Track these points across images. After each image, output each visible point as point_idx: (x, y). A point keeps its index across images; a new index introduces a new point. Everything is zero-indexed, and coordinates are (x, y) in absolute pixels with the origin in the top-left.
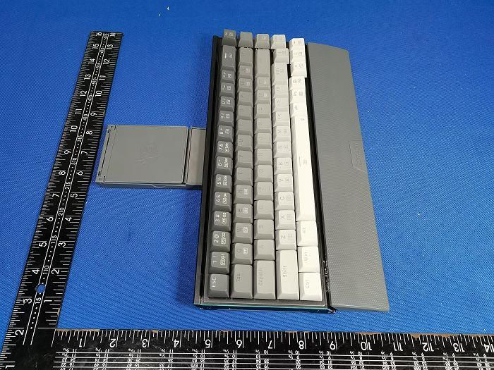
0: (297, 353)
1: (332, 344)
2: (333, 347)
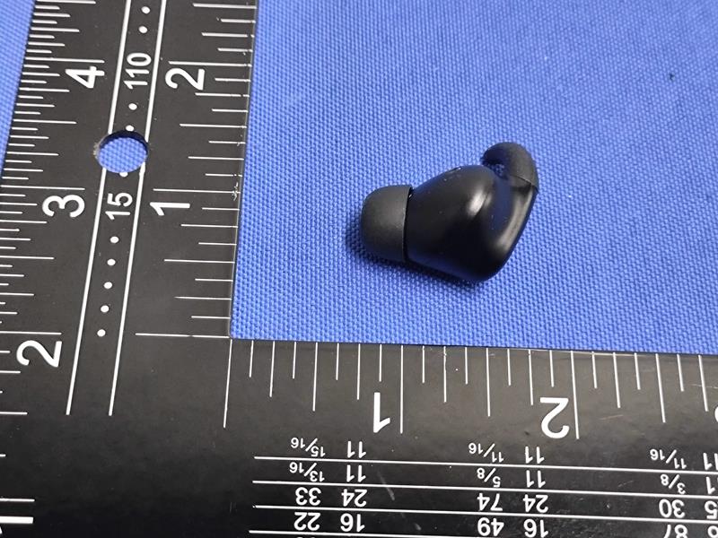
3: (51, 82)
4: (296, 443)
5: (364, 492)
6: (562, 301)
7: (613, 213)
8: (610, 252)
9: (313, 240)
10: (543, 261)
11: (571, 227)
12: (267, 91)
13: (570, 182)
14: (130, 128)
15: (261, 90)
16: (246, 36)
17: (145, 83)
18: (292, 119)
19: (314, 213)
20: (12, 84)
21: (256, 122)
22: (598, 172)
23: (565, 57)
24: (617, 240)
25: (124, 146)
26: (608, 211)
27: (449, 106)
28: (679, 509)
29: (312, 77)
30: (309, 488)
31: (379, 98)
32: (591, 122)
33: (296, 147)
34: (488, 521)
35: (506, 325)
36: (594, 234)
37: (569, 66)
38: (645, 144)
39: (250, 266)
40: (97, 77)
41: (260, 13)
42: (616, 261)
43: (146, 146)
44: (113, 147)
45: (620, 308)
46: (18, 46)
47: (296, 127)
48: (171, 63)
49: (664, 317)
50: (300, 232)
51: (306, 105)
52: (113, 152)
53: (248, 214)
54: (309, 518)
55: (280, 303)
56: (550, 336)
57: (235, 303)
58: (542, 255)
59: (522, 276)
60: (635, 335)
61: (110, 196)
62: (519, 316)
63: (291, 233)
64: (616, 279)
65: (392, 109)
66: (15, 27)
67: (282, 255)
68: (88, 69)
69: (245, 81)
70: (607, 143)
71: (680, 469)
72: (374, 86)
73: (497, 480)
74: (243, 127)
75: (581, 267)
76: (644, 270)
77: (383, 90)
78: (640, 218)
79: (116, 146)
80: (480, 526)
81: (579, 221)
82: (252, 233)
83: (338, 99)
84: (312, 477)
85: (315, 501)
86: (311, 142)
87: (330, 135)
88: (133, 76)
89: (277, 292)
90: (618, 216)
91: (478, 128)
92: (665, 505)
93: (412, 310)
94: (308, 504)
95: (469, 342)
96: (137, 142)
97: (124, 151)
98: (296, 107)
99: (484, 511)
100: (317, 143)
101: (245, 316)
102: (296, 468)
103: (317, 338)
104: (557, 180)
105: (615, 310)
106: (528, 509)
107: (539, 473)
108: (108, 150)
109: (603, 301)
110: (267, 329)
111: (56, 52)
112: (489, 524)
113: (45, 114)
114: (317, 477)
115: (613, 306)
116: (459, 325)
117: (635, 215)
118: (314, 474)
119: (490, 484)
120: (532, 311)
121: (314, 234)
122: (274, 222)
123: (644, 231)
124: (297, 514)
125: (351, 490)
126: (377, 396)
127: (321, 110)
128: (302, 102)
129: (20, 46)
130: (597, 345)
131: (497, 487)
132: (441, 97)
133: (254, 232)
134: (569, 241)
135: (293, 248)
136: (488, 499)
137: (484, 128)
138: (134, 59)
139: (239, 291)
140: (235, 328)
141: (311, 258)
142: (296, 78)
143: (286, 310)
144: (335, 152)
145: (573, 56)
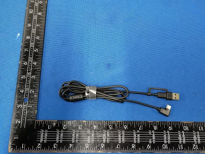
0: (153, 132)
1: (170, 128)
2: (170, 129)
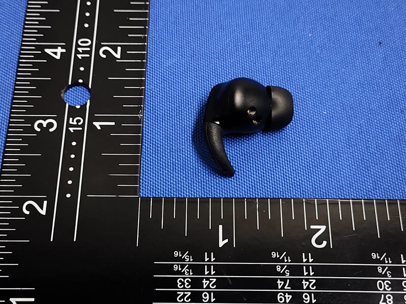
3: (37, 56)
4: (176, 254)
5: (215, 280)
6: (322, 171)
7: (349, 122)
8: (348, 143)
9: (183, 141)
10: (310, 150)
11: (326, 130)
12: (156, 58)
13: (325, 104)
14: (81, 81)
15: (152, 57)
16: (143, 27)
17: (88, 56)
18: (170, 73)
19: (183, 126)
20: (15, 58)
21: (150, 75)
22: (340, 98)
23: (321, 34)
24: (351, 137)
25: (78, 90)
26: (346, 120)
27: (257, 63)
28: (388, 286)
29: (181, 49)
30: (184, 278)
31: (218, 60)
32: (336, 71)
33: (173, 88)
34: (283, 295)
35: (291, 185)
36: (339, 133)
37: (323, 39)
38: (366, 82)
39: (149, 156)
40: (61, 53)
41: (151, 14)
42: (351, 148)
43: (89, 90)
44: (72, 91)
45: (354, 175)
46: (18, 37)
47: (172, 78)
48: (102, 44)
49: (378, 179)
50: (176, 136)
51: (178, 65)
52: (71, 94)
53: (147, 127)
54: (184, 295)
55: (166, 176)
56: (315, 191)
57: (141, 177)
58: (310, 146)
59: (299, 158)
60: (362, 189)
61: (71, 119)
62: (298, 180)
63: (171, 137)
64: (351, 158)
65: (225, 66)
66: (16, 26)
67: (166, 149)
68: (57, 48)
69: (143, 52)
70: (345, 82)
71: (388, 263)
72: (215, 53)
73: (287, 272)
74: (143, 78)
75: (331, 152)
76: (366, 153)
77: (220, 55)
78: (364, 124)
79: (73, 90)
80: (279, 298)
81: (330, 127)
82: (149, 137)
83: (195, 61)
84: (186, 272)
85: (188, 286)
86: (181, 86)
87: (191, 81)
88: (81, 52)
89: (164, 170)
90: (352, 123)
91: (273, 75)
92: (380, 283)
93: (239, 179)
94: (184, 288)
95: (271, 196)
96: (85, 89)
97: (77, 93)
98: (172, 66)
99: (281, 289)
100: (184, 86)
101: (147, 184)
102: (177, 268)
103: (186, 195)
104: (317, 104)
105: (351, 176)
106: (305, 288)
107: (311, 267)
108: (69, 93)
109: (344, 171)
110: (159, 191)
111: (39, 39)
112: (284, 296)
113: (34, 74)
114: (189, 272)
115: (350, 174)
116: (265, 186)
117: (361, 122)
118: (187, 271)
119: (284, 274)
120: (305, 177)
121: (183, 138)
122: (161, 131)
123: (366, 131)
124: (178, 293)
125: (207, 279)
126: (221, 227)
127: (186, 68)
128: (175, 63)
129: (19, 36)
130: (341, 195)
131: (288, 276)
132: (252, 58)
133: (150, 137)
134: (325, 138)
135: (173, 146)
136: (283, 283)
137: (276, 76)
138: (82, 42)
139: (143, 170)
140: (141, 191)
141: (182, 151)
142: (172, 50)
143: (169, 180)
144: (194, 91)
145: (325, 33)
